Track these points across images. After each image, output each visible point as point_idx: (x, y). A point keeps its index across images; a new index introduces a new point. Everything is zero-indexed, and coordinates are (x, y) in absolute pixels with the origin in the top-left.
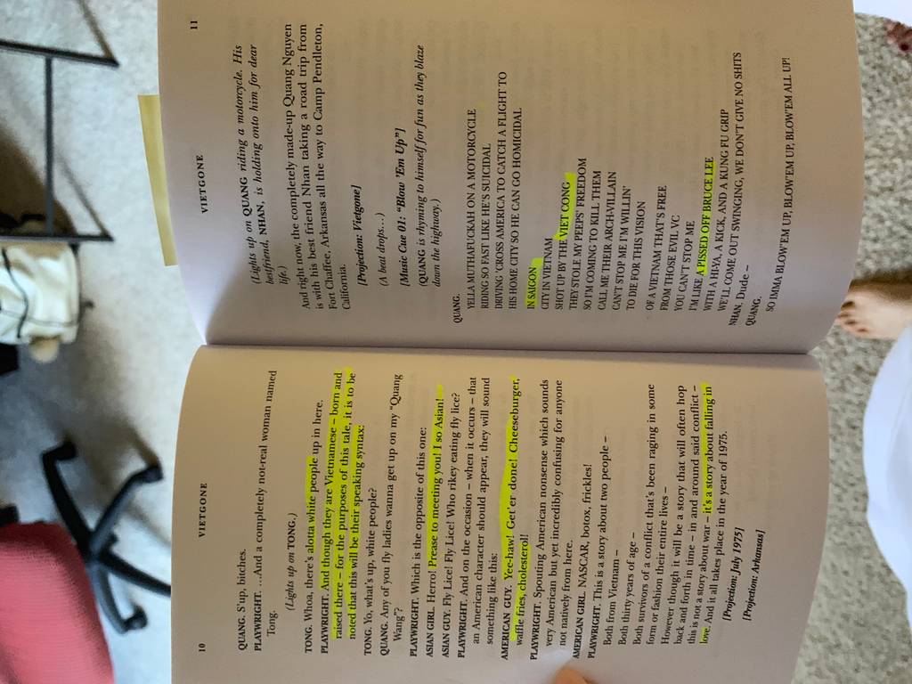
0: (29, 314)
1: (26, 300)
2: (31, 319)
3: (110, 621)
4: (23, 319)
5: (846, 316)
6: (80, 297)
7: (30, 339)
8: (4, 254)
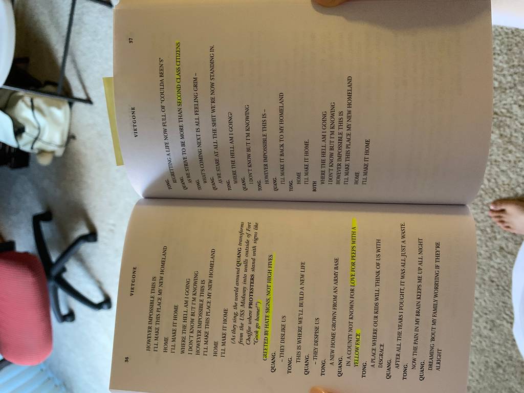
0: (39, 137)
1: (39, 129)
2: (40, 139)
4: (36, 139)
5: (500, 217)
6: (69, 133)
7: (38, 151)
8: (32, 101)
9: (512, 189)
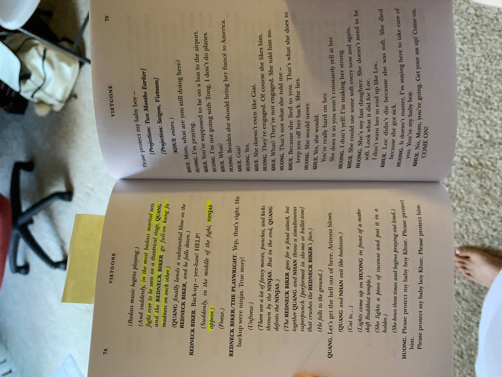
0: (42, 87)
1: (45, 80)
2: (43, 90)
3: (10, 264)
4: (39, 88)
5: (463, 263)
6: (72, 91)
7: (37, 100)
8: (45, 51)
9: (480, 239)
